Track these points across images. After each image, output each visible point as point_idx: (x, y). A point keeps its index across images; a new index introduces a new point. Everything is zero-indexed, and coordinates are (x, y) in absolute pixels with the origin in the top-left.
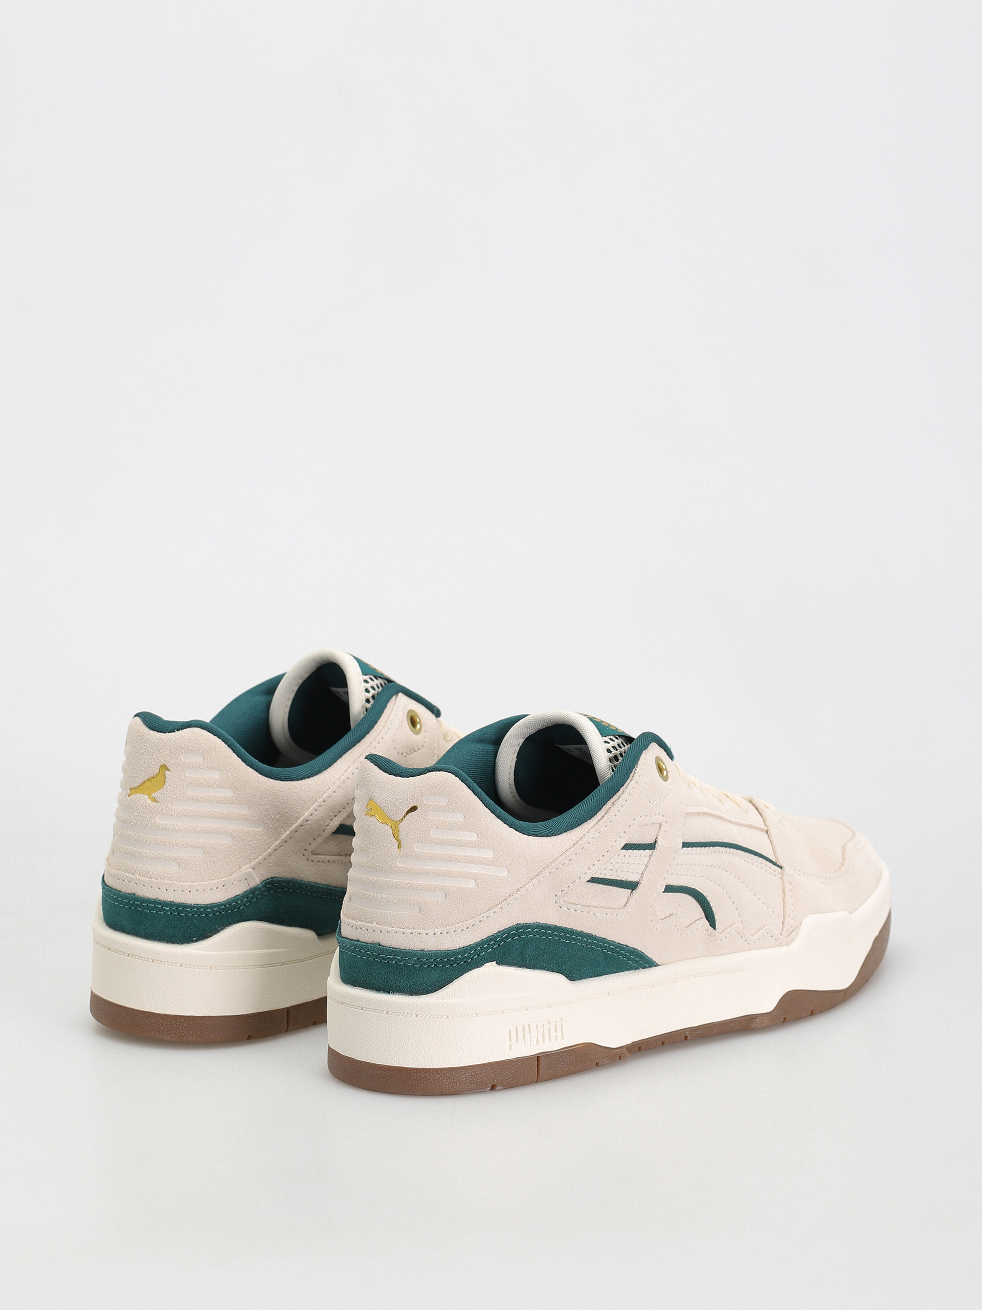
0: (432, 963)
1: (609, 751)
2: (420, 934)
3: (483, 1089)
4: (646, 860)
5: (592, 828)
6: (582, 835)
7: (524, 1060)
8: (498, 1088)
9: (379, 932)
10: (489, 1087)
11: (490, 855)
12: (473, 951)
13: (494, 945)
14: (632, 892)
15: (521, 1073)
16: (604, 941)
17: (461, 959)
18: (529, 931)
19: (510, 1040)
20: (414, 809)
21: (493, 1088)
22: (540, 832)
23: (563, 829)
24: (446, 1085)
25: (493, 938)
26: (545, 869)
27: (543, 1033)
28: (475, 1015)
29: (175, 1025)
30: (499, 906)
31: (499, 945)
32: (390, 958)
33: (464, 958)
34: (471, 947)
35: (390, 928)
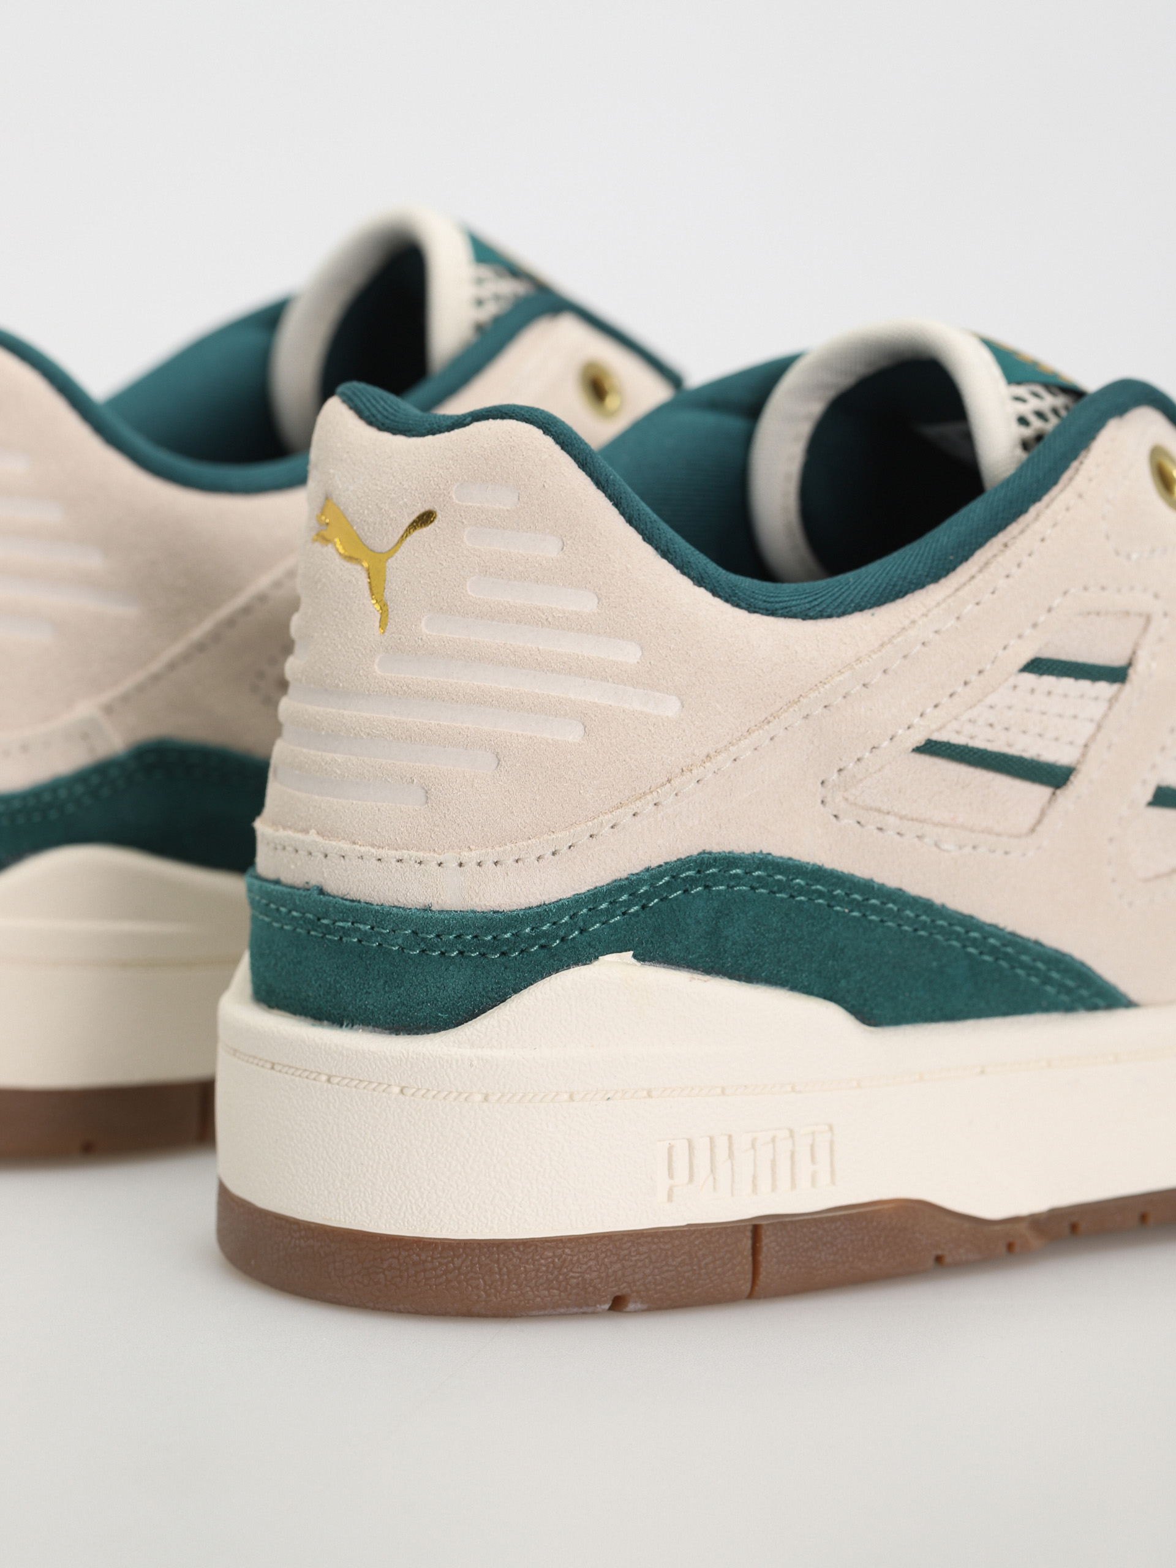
0: (452, 946)
1: (1023, 421)
2: (420, 863)
3: (588, 1305)
4: (1097, 710)
5: (938, 604)
6: (907, 622)
7: (710, 1232)
8: (631, 1306)
9: (322, 857)
10: (605, 1302)
11: (629, 655)
12: (566, 918)
13: (629, 904)
14: (1054, 794)
15: (700, 1268)
16: (968, 923)
17: (532, 939)
18: (736, 875)
19: (671, 1176)
20: (426, 518)
21: (618, 1305)
22: (784, 604)
23: (852, 601)
24: (477, 1288)
25: (628, 886)
26: (791, 704)
27: (773, 1162)
28: (566, 1096)
30: (649, 797)
31: (644, 907)
32: (343, 928)
33: (538, 937)
34: (561, 907)
35: (345, 846)
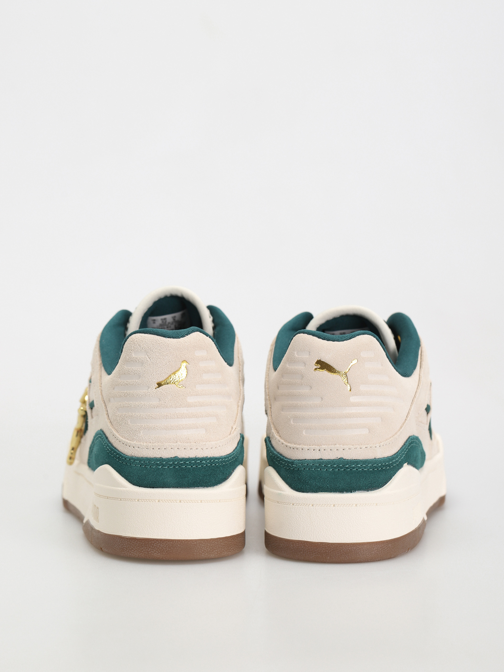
0: (380, 467)
2: (372, 447)
9: (343, 450)
12: (399, 456)
17: (395, 463)
25: (405, 447)
26: (414, 398)
29: (217, 545)
30: (404, 424)
35: (351, 446)
